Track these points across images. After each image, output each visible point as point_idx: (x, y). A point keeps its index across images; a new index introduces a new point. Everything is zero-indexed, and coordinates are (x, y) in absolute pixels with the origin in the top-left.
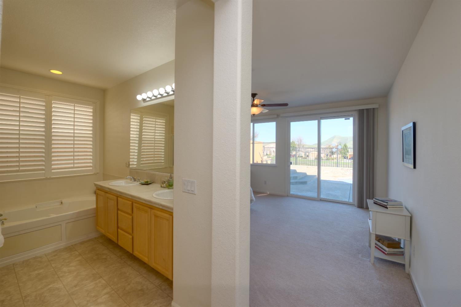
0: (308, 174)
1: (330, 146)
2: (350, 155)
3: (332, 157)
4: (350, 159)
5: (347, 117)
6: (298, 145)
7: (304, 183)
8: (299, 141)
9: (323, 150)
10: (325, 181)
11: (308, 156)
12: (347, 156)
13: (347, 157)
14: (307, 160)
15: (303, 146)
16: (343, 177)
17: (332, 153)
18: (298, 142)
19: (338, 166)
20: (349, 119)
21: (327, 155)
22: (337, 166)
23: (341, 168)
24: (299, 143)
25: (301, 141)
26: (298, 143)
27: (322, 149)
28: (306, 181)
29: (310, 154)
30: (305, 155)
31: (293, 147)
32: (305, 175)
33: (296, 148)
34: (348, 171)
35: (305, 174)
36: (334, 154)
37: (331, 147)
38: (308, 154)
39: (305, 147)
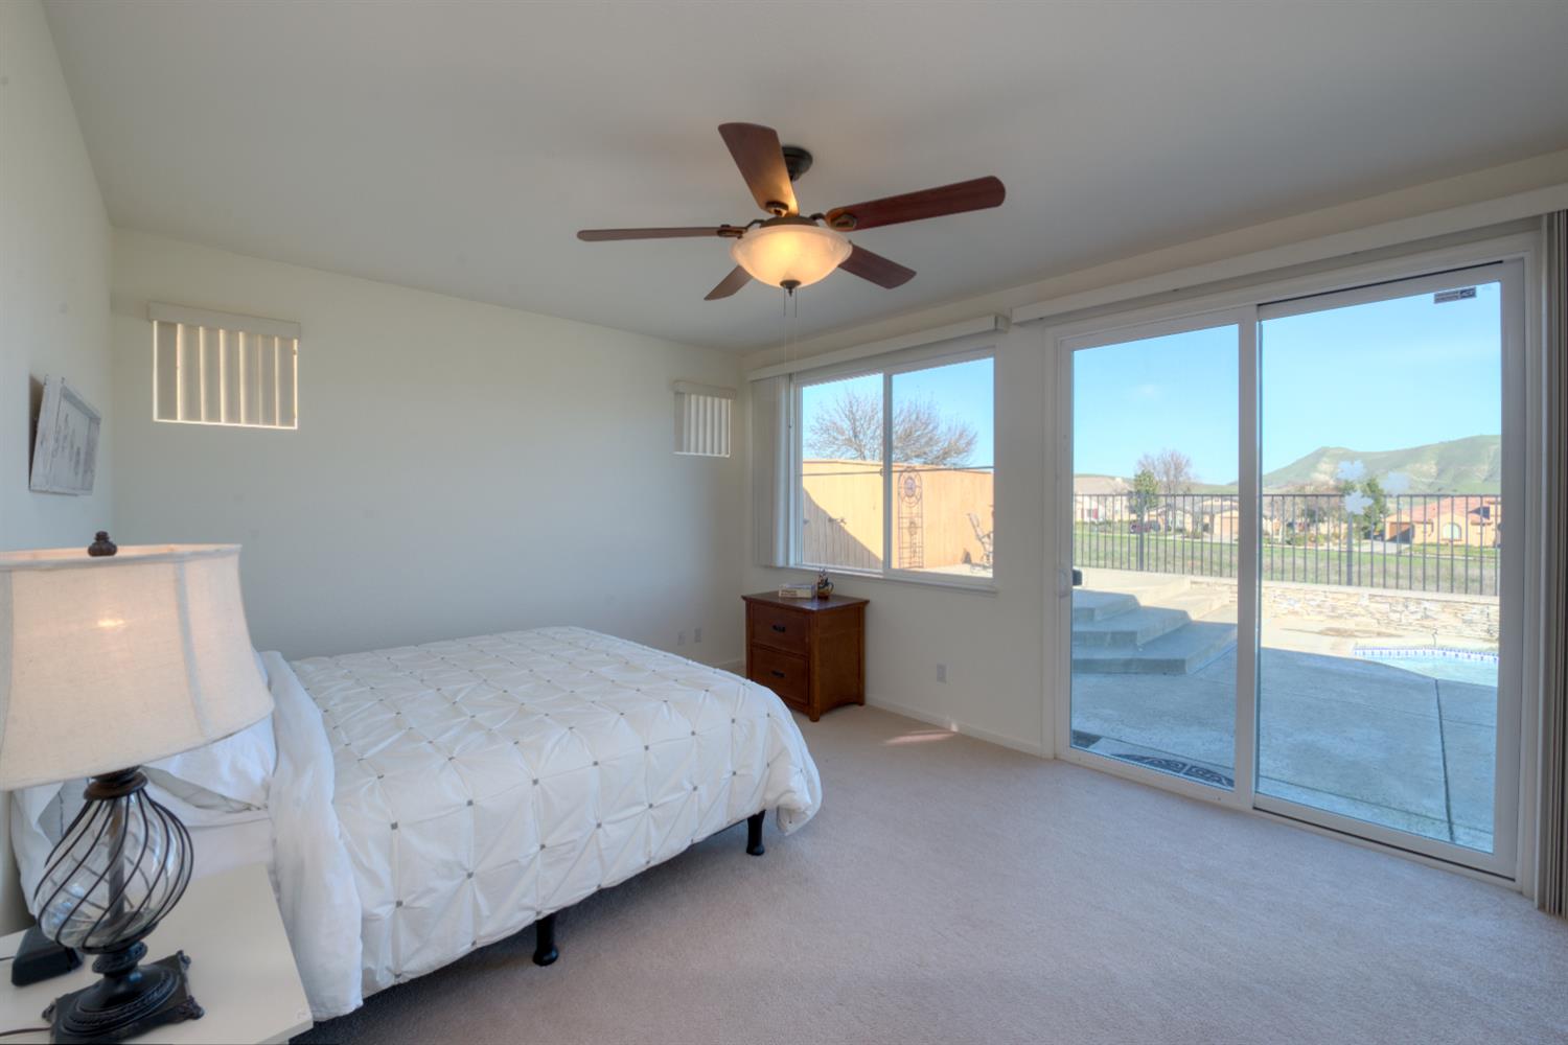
0: (1194, 616)
1: (1303, 488)
2: (1392, 523)
3: (1313, 531)
4: (1393, 540)
5: (1452, 282)
6: (1168, 487)
7: (1173, 667)
8: (1172, 472)
9: (1272, 504)
10: (1286, 658)
11: (1206, 528)
12: (1380, 526)
13: (1382, 535)
14: (1202, 543)
15: (1189, 489)
16: (1379, 634)
17: (1313, 516)
18: (1167, 473)
19: (1355, 579)
20: (1471, 294)
21: (1290, 525)
22: (1349, 583)
23: (1366, 591)
24: (1172, 478)
25: (1178, 468)
26: (1165, 479)
27: (1266, 501)
28: (1178, 657)
29: (1217, 519)
30: (1195, 523)
31: (1147, 492)
32: (1179, 626)
33: (1157, 496)
34: (1407, 607)
35: (1184, 614)
36: (1323, 521)
37: (1309, 490)
38: (1207, 520)
39: (1193, 492)
